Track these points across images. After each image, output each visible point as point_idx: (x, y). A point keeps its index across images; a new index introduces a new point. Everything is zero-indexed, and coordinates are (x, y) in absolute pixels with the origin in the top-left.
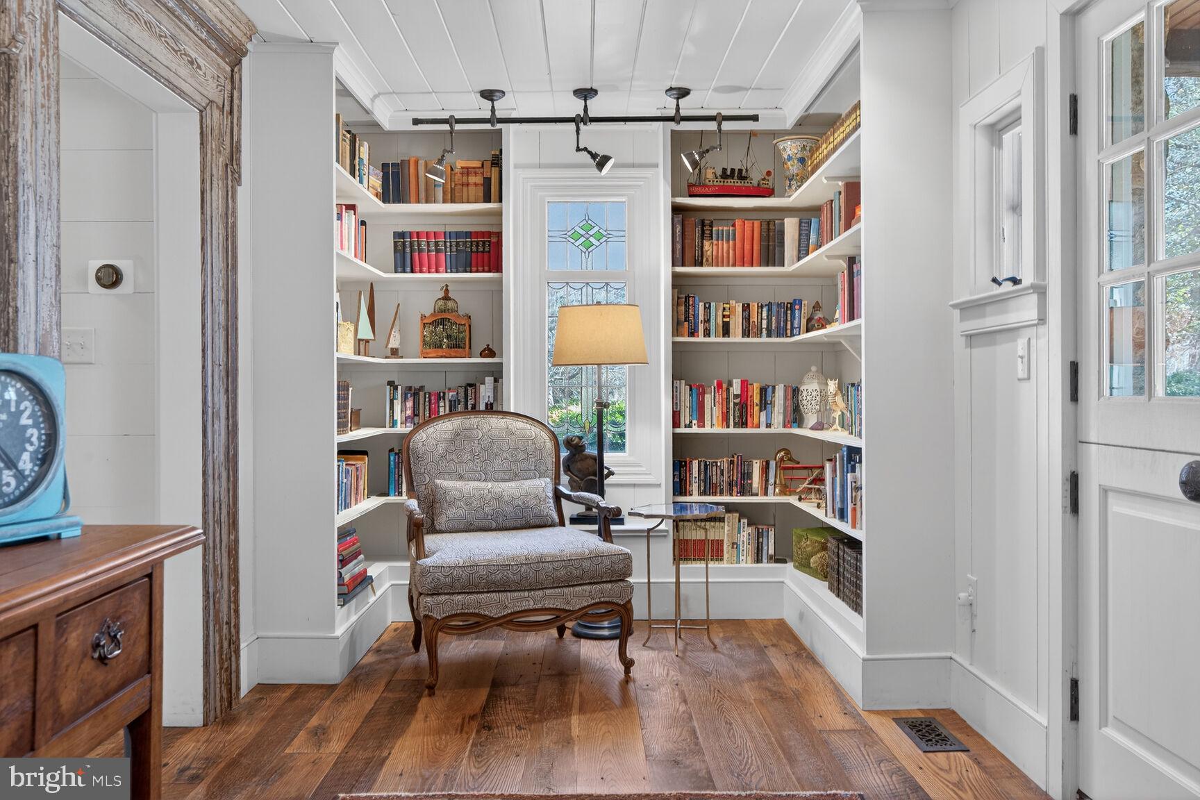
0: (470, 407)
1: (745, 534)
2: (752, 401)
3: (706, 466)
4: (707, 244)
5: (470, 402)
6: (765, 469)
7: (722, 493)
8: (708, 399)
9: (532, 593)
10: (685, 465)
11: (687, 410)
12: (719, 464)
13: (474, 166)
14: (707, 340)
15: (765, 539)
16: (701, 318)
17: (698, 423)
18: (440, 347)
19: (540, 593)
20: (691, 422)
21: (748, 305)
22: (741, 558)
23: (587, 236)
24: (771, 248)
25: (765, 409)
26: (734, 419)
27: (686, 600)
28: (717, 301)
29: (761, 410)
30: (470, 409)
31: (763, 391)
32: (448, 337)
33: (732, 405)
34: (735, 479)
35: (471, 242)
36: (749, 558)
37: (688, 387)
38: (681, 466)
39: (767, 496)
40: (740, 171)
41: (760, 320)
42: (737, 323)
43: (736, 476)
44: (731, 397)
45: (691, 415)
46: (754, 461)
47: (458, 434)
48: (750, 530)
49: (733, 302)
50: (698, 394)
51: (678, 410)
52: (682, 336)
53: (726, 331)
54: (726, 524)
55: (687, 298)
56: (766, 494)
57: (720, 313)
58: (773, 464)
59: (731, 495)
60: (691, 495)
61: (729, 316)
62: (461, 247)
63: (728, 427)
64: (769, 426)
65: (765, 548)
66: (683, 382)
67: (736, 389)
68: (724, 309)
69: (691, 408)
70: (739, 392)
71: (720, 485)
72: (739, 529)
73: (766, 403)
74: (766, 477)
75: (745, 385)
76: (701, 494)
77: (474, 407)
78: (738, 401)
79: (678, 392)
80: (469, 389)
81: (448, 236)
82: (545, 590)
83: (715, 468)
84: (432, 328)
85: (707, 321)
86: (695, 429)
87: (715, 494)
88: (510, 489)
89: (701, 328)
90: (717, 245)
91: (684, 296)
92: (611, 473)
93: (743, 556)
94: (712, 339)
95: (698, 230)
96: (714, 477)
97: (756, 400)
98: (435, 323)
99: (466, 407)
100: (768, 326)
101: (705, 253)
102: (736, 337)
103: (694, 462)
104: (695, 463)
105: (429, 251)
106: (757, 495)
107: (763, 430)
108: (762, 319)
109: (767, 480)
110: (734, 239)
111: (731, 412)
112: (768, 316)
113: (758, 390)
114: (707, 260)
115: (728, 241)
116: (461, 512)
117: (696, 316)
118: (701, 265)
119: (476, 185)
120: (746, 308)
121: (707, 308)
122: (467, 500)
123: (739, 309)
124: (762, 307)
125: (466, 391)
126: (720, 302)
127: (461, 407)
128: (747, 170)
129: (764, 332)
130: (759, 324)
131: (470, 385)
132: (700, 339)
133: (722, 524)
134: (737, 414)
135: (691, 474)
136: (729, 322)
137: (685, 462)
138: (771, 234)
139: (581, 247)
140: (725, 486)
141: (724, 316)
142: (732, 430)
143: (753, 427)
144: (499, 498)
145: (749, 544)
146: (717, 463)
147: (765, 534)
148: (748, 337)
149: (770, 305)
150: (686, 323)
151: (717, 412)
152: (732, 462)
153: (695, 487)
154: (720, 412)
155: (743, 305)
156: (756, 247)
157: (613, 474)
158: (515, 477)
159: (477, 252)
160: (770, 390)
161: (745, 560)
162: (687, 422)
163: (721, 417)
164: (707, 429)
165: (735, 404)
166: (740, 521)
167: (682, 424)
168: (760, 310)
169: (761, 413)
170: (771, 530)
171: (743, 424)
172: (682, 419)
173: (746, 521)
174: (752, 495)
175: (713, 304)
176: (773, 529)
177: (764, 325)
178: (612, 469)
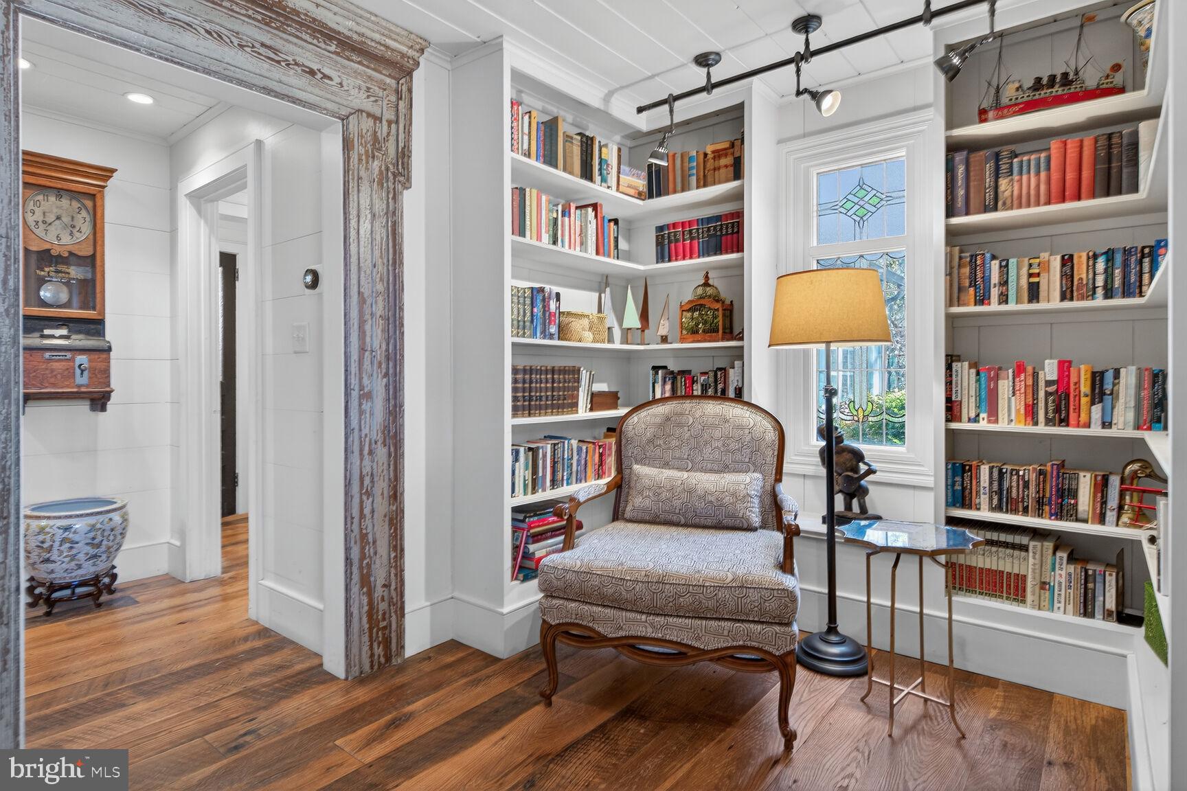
0: (719, 390)
1: (1063, 573)
2: (1078, 388)
3: (1001, 474)
4: (1003, 183)
5: (720, 386)
6: (1102, 486)
7: (1025, 511)
8: (1004, 386)
9: (651, 618)
10: (970, 470)
11: (973, 400)
12: (1021, 473)
13: (723, 147)
14: (1003, 308)
15: (1099, 586)
16: (995, 278)
17: (988, 417)
18: (697, 332)
19: (660, 620)
20: (978, 415)
21: (1071, 257)
22: (1056, 605)
23: (861, 203)
24: (1114, 171)
25: (1101, 401)
26: (1046, 413)
27: (963, 645)
28: (1019, 256)
29: (1093, 403)
30: (719, 394)
31: (1097, 378)
32: (705, 323)
33: (1042, 394)
34: (1048, 495)
35: (721, 225)
36: (1070, 608)
37: (973, 371)
38: (964, 471)
39: (1104, 524)
40: (1065, 75)
41: (1091, 276)
42: (1052, 281)
43: (1050, 490)
44: (1042, 384)
45: (978, 407)
46: (1082, 474)
47: (668, 419)
48: (1071, 568)
49: (1044, 256)
50: (990, 379)
51: (959, 399)
52: (964, 305)
53: (1034, 293)
54: (1031, 554)
55: (973, 257)
56: (1102, 520)
57: (1024, 271)
58: (1115, 481)
59: (1040, 516)
60: (979, 509)
61: (1038, 275)
62: (712, 232)
63: (1036, 424)
64: (1106, 424)
65: (1100, 599)
66: (966, 364)
67: (1050, 371)
68: (1030, 265)
69: (978, 396)
70: (1055, 377)
71: (1023, 501)
72: (1054, 564)
73: (1102, 394)
74: (1102, 497)
75: (1065, 366)
76: (992, 509)
77: (724, 391)
78: (1052, 389)
79: (959, 376)
80: (719, 373)
81: (700, 222)
82: (667, 618)
83: (1015, 477)
84: (689, 315)
85: (1004, 283)
86: (983, 425)
87: (1015, 511)
88: (706, 481)
89: (995, 293)
90: (1020, 181)
91: (968, 254)
92: (871, 471)
93: (1060, 602)
94: (1012, 306)
95: (989, 167)
96: (1014, 491)
97: (1085, 388)
98: (692, 310)
99: (716, 392)
100: (1106, 281)
101: (1000, 195)
102: (1051, 301)
103: (982, 467)
104: (985, 470)
105: (684, 240)
106: (1086, 521)
107: (1096, 430)
108: (1095, 274)
109: (1104, 503)
110: (1048, 168)
111: (1041, 404)
112: (1106, 270)
113: (1089, 375)
114: (1004, 204)
115: (1038, 173)
116: (647, 503)
117: (986, 280)
118: (995, 209)
119: (726, 166)
120: (1067, 261)
121: (1004, 268)
122: (657, 489)
123: (1056, 262)
124: (1095, 257)
125: (716, 376)
126: (1025, 257)
127: (710, 392)
128: (1077, 73)
129: (1100, 292)
130: (1091, 282)
131: (720, 369)
132: (994, 306)
133: (1023, 554)
134: (1051, 407)
135: (979, 482)
136: (1039, 282)
137: (971, 466)
138: (1115, 151)
139: (854, 217)
140: (1031, 504)
141: (1030, 275)
142: (1042, 429)
143: (1078, 426)
144: (691, 491)
145: (1070, 587)
146: (1018, 472)
147: (1099, 579)
148: (1072, 299)
149: (1110, 255)
150: (972, 290)
151: (1018, 404)
152: (1041, 473)
153: (984, 500)
154: (1023, 403)
155: (1063, 257)
156: (1086, 174)
157: (874, 472)
158: (725, 469)
159: (727, 234)
160: (1109, 376)
161: (1062, 609)
162: (973, 415)
163: (1022, 411)
164: (1002, 426)
165: (1047, 394)
166: (1054, 553)
167: (965, 417)
168: (1091, 263)
169: (1094, 408)
170: (1110, 575)
171: (1061, 421)
172: (964, 411)
173: (1065, 555)
174: (1077, 520)
175: (1012, 262)
176: (1114, 574)
177: (1100, 281)
178: (874, 466)
